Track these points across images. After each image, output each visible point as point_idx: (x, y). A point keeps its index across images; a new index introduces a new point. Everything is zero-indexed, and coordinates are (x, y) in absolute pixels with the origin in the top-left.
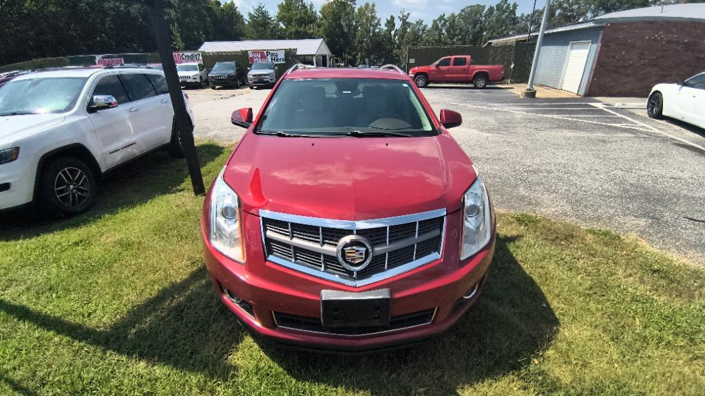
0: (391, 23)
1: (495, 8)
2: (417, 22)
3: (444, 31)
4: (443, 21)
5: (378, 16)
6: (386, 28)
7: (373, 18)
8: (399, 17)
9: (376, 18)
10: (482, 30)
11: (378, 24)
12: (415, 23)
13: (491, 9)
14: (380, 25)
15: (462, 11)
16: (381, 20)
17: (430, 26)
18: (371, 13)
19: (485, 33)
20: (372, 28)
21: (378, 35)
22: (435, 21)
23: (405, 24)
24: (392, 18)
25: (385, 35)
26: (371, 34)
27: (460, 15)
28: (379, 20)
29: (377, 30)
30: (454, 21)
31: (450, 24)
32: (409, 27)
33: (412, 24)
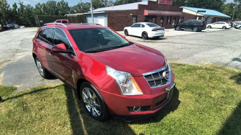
0: (15, 6)
1: (60, 3)
2: (28, 5)
3: (42, 10)
4: (40, 6)
5: (8, 3)
6: (13, 8)
7: (6, 4)
8: (18, 3)
9: (7, 4)
10: (58, 10)
11: (9, 6)
12: (27, 5)
13: (59, 3)
14: (10, 7)
15: (47, 2)
16: (10, 5)
17: (34, 7)
18: (5, 2)
19: (59, 12)
20: (6, 8)
21: (10, 11)
22: (36, 5)
23: (22, 6)
24: (15, 4)
25: (13, 11)
26: (6, 11)
27: (46, 4)
28: (9, 5)
29: (9, 9)
30: (45, 6)
31: (44, 7)
32: (24, 7)
33: (26, 6)
